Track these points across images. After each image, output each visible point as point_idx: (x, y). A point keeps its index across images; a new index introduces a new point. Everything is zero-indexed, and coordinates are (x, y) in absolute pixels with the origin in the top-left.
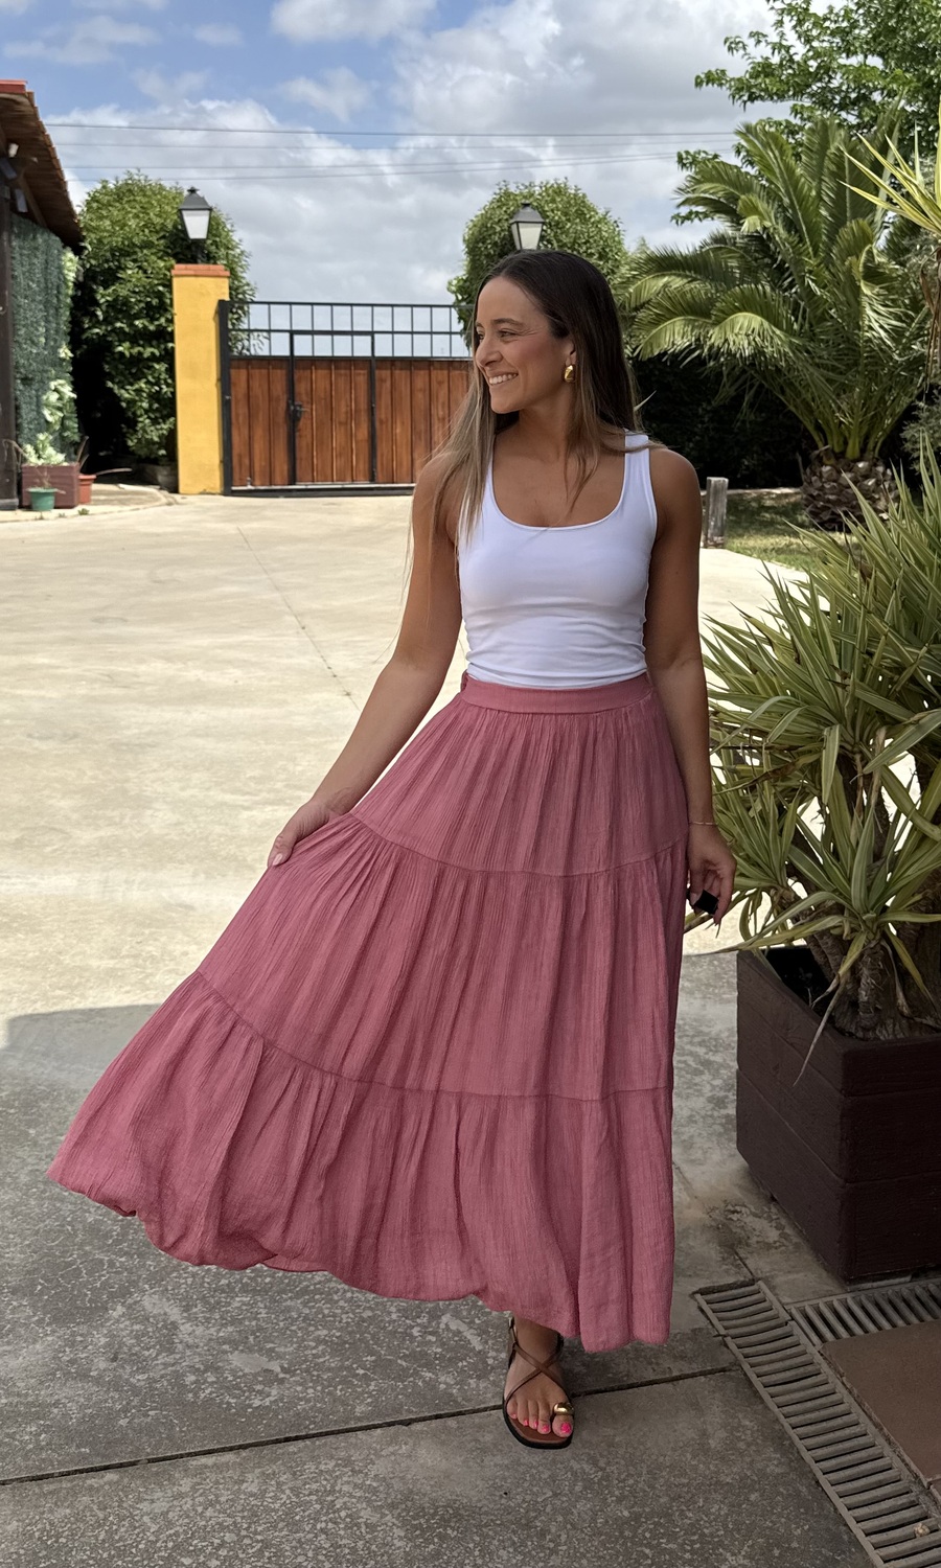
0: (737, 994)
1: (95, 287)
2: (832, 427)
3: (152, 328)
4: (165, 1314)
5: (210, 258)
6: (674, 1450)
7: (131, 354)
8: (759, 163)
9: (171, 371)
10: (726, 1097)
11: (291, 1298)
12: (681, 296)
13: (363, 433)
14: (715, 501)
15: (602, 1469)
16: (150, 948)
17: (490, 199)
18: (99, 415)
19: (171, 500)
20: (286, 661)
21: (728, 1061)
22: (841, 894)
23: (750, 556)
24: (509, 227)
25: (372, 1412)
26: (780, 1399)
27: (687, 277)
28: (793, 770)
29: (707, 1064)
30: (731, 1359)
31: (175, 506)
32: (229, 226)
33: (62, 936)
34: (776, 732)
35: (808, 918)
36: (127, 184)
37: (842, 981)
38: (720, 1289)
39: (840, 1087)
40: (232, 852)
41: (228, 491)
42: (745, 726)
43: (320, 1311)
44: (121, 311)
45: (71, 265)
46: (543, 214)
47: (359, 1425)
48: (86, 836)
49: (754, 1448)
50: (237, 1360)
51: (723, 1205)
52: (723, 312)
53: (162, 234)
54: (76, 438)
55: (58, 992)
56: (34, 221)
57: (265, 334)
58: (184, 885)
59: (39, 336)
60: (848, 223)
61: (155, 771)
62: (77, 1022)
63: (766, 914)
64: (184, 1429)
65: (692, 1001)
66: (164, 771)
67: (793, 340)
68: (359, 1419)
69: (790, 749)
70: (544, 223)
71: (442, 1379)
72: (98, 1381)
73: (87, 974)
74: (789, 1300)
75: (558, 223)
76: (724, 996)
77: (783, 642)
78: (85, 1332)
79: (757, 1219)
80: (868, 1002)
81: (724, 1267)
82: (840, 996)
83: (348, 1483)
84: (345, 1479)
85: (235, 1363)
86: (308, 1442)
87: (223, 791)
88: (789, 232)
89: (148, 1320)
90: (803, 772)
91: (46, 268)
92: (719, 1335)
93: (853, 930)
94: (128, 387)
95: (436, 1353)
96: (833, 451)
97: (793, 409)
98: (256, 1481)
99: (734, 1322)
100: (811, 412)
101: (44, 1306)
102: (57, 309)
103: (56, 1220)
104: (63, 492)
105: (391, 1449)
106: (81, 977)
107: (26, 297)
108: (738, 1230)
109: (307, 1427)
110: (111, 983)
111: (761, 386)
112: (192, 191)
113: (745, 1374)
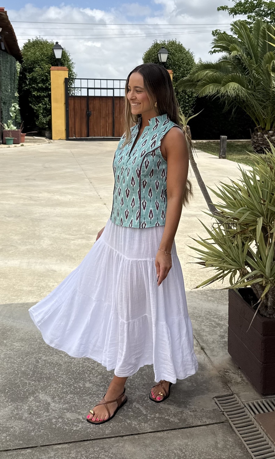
0: (228, 302)
1: (26, 74)
2: (261, 120)
3: (44, 87)
4: (46, 400)
5: (62, 65)
6: (207, 447)
7: (37, 95)
8: (238, 34)
9: (50, 101)
10: (225, 335)
11: (86, 396)
12: (212, 77)
13: (110, 121)
14: (223, 143)
15: (184, 453)
16: (43, 284)
17: (151, 46)
18: (27, 114)
19: (50, 142)
20: (85, 193)
21: (225, 323)
22: (262, 271)
23: (234, 161)
24: (157, 55)
25: (111, 433)
26: (240, 432)
27: (214, 71)
28: (247, 231)
29: (218, 324)
30: (226, 419)
31: (51, 143)
32: (68, 54)
33: (15, 280)
34: (242, 219)
35: (252, 279)
36: (36, 41)
37: (263, 299)
38: (222, 397)
39: (261, 333)
40: (68, 254)
41: (67, 139)
42: (232, 217)
43: (95, 400)
44: (34, 81)
45: (18, 66)
46: (168, 50)
47: (107, 436)
48: (23, 248)
49: (232, 447)
50: (68, 415)
51: (223, 370)
52: (225, 82)
53: (47, 57)
54: (20, 122)
55: (13, 297)
56: (7, 53)
57: (80, 89)
58: (53, 264)
59: (9, 89)
60: (267, 53)
61: (44, 228)
62: (19, 307)
63: (238, 277)
64: (52, 436)
65: (214, 304)
66: (47, 227)
67: (249, 91)
68: (107, 435)
69: (247, 224)
70: (168, 53)
71: (133, 423)
72: (25, 420)
73: (22, 292)
74: (244, 401)
75: (173, 53)
76: (224, 303)
77: (244, 190)
78: (21, 405)
79: (234, 375)
80: (271, 306)
81: (224, 389)
82: (262, 304)
83: (103, 455)
84: (102, 453)
85: (68, 416)
86: (91, 442)
87: (65, 234)
88: (248, 56)
89: (41, 402)
90: (250, 232)
91: (11, 68)
92: (222, 411)
93: (266, 283)
94: (36, 106)
95: (131, 415)
96: (261, 127)
97: (249, 114)
98: (74, 453)
99: (226, 407)
100: (255, 115)
101: (8, 397)
102: (14, 81)
103: (12, 369)
104: (16, 139)
105: (117, 445)
106: (21, 293)
107: (4, 77)
108: (228, 378)
109: (90, 437)
110: (30, 294)
111: (238, 106)
112: (57, 43)
113: (230, 424)
